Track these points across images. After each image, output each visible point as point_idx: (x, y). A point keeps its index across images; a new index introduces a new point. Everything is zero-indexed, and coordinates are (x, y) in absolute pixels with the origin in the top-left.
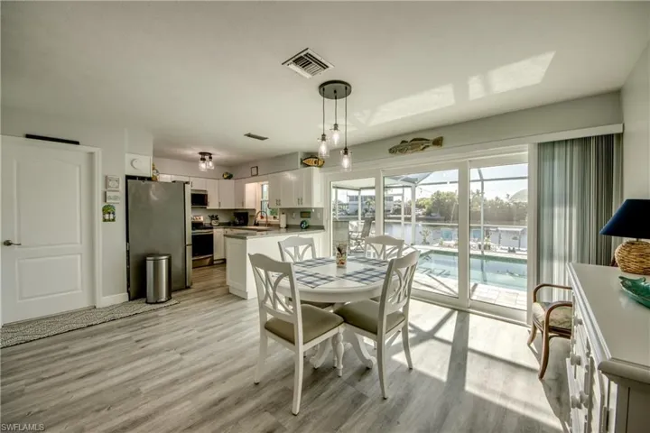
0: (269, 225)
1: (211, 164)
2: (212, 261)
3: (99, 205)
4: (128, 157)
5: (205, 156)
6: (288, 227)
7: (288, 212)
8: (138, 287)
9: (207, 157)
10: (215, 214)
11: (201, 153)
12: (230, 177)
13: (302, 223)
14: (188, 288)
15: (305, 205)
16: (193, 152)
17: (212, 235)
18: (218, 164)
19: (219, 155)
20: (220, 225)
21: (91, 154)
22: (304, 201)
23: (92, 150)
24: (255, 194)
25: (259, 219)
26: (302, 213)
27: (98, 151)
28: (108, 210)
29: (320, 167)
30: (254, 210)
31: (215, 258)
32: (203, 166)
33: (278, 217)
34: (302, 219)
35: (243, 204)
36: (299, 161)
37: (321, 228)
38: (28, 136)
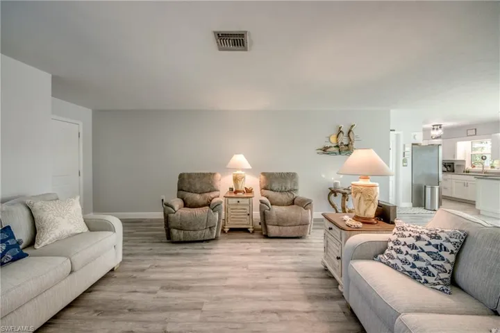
1: (441, 131)
3: (401, 158)
4: (413, 134)
5: (437, 127)
9: (439, 127)
16: (429, 126)
18: (444, 130)
19: (446, 124)
21: (398, 135)
23: (399, 133)
25: (470, 168)
27: (401, 133)
28: (405, 161)
30: (464, 161)
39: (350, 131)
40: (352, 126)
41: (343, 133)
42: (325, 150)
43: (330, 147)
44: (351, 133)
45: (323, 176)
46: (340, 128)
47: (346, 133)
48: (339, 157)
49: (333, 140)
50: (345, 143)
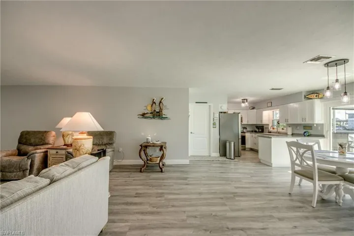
0: (279, 133)
1: (247, 103)
2: (245, 148)
3: (212, 122)
4: (220, 105)
5: (244, 101)
6: (293, 135)
7: (294, 126)
8: (223, 152)
9: (245, 101)
10: (245, 126)
11: (243, 100)
12: (253, 108)
13: (305, 133)
14: (239, 156)
15: (308, 122)
16: (240, 100)
17: (245, 136)
18: (250, 103)
19: (250, 99)
20: (248, 132)
21: (210, 106)
22: (307, 120)
23: (210, 104)
24: (268, 116)
25: (271, 130)
26: (304, 126)
27: (212, 104)
28: (214, 124)
29: (321, 98)
30: (268, 125)
31: (246, 147)
32: (243, 105)
33: (285, 129)
34: (305, 130)
35: (261, 121)
36: (303, 97)
37: (323, 136)
38: (196, 103)
39: (160, 102)
40: (162, 99)
41: (155, 103)
42: (143, 115)
43: (147, 113)
44: (161, 104)
45: (143, 134)
46: (153, 100)
47: (157, 104)
48: (153, 120)
49: (149, 108)
50: (158, 110)
